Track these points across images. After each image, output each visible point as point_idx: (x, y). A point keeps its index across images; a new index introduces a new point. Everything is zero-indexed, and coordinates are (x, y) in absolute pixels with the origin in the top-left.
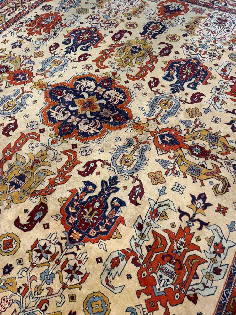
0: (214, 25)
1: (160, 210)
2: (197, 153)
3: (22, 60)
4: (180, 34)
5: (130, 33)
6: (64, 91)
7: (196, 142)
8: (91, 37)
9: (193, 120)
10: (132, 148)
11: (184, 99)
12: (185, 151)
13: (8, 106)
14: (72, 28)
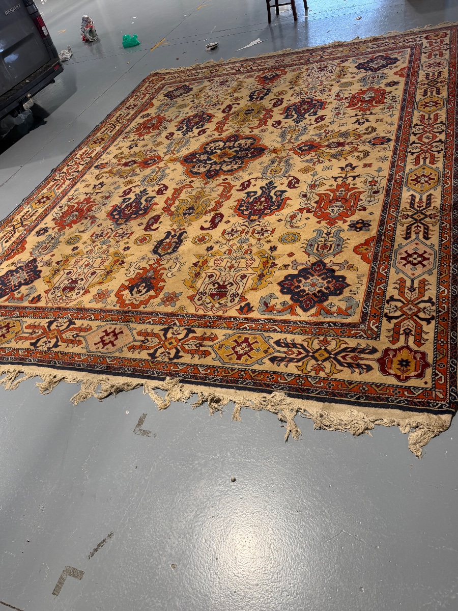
0: (316, 73)
1: (318, 183)
2: (335, 146)
3: (145, 153)
4: (287, 89)
5: (238, 104)
6: (197, 156)
7: (331, 141)
8: (202, 118)
9: (323, 131)
10: (277, 163)
11: (309, 123)
12: (324, 149)
13: (151, 180)
14: (180, 119)
